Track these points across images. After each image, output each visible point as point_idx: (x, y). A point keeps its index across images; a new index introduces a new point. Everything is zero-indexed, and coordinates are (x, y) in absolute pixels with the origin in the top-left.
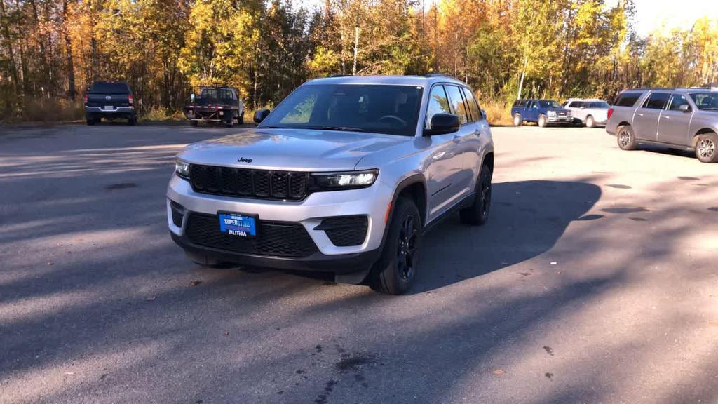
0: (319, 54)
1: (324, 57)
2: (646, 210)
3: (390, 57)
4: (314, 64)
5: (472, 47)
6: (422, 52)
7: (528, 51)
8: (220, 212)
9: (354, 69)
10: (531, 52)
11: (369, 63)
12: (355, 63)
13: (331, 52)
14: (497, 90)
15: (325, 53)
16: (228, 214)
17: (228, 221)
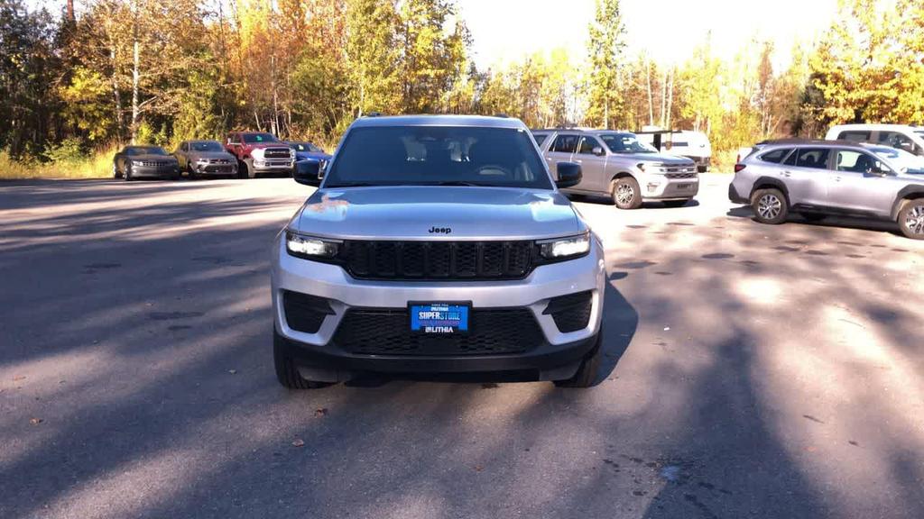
0: (80, 77)
1: (87, 81)
2: (654, 263)
3: (186, 85)
4: (71, 91)
5: (292, 75)
6: (229, 80)
7: (364, 81)
8: (410, 304)
9: (135, 100)
10: (369, 84)
11: (156, 92)
12: (136, 92)
13: (97, 75)
14: (328, 131)
15: (90, 76)
16: (427, 305)
17: (427, 315)
